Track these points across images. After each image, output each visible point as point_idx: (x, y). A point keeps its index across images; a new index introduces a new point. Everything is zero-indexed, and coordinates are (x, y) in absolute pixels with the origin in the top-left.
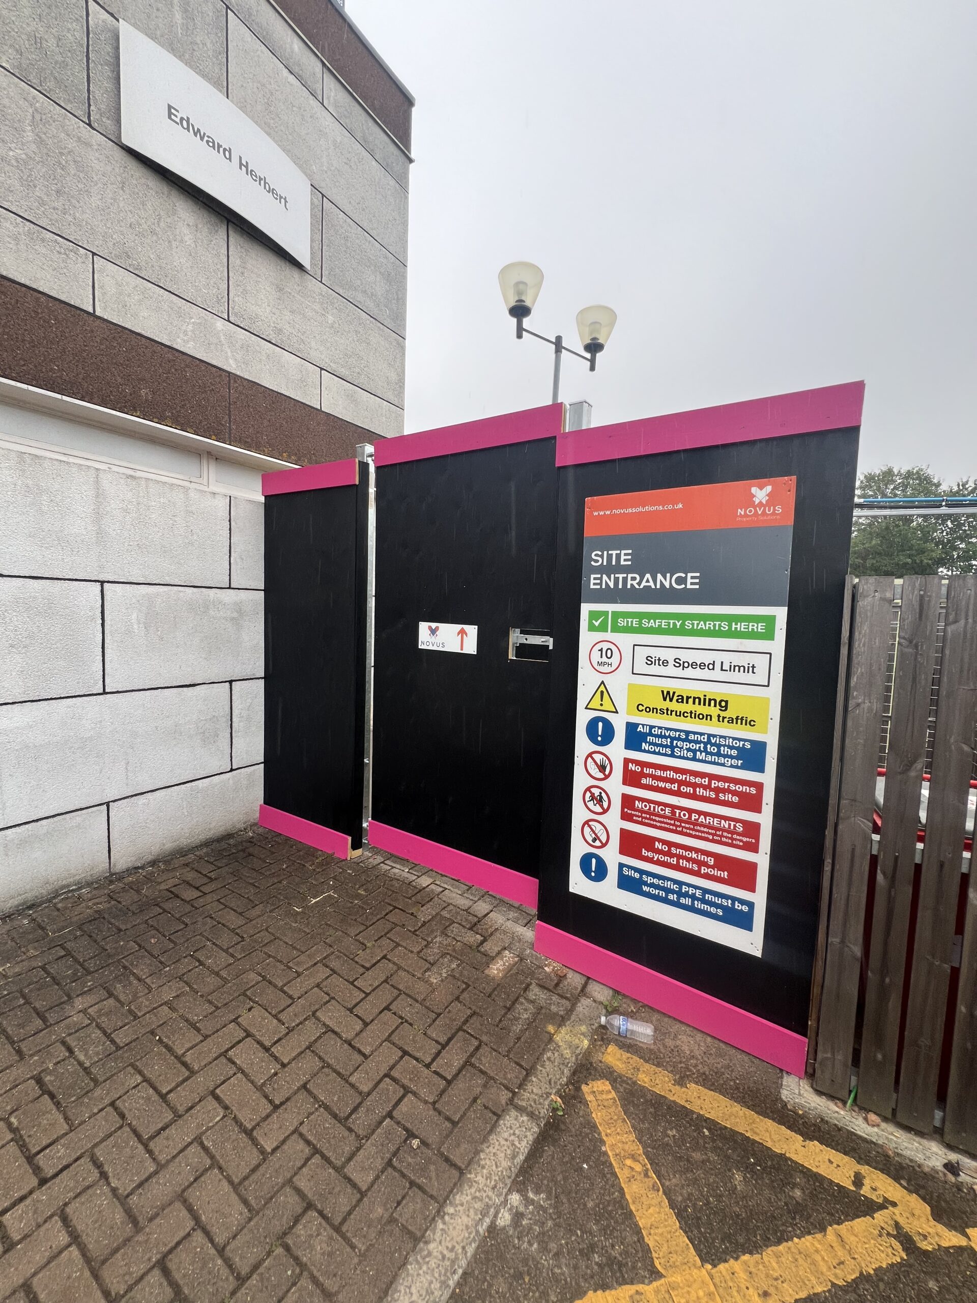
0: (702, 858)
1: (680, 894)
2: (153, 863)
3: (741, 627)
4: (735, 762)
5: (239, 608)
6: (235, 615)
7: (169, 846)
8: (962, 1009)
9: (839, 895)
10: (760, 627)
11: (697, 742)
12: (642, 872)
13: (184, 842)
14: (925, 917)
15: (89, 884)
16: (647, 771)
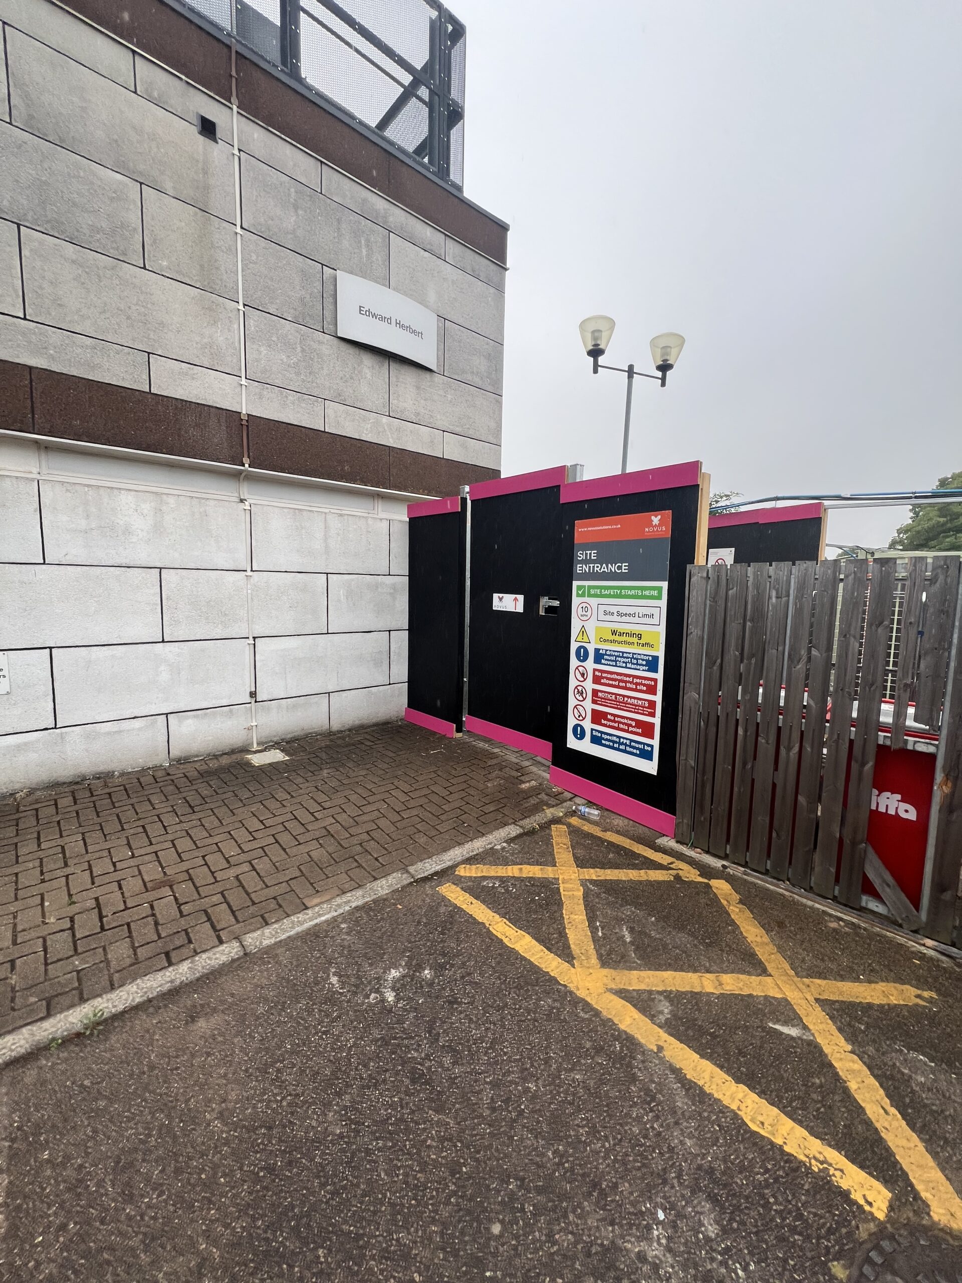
0: (630, 722)
1: (620, 744)
2: (350, 730)
3: (647, 593)
4: (644, 668)
5: (394, 587)
6: (392, 591)
7: (357, 722)
8: (736, 789)
9: (685, 733)
10: (655, 593)
11: (628, 658)
12: (602, 733)
13: (365, 722)
14: (721, 743)
15: (320, 734)
16: (604, 675)
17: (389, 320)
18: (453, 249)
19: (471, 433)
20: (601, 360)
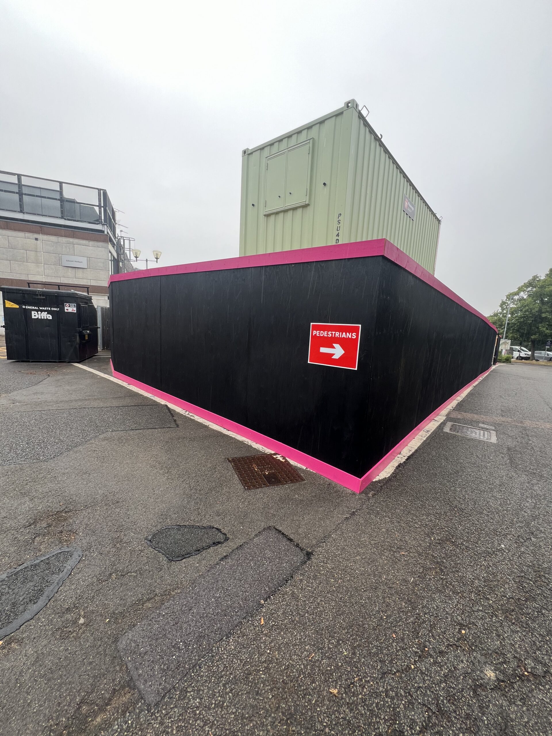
17: (73, 261)
18: (91, 243)
19: (99, 279)
20: (138, 259)
